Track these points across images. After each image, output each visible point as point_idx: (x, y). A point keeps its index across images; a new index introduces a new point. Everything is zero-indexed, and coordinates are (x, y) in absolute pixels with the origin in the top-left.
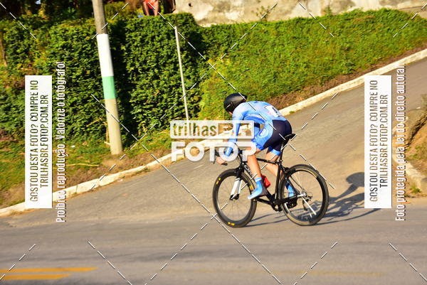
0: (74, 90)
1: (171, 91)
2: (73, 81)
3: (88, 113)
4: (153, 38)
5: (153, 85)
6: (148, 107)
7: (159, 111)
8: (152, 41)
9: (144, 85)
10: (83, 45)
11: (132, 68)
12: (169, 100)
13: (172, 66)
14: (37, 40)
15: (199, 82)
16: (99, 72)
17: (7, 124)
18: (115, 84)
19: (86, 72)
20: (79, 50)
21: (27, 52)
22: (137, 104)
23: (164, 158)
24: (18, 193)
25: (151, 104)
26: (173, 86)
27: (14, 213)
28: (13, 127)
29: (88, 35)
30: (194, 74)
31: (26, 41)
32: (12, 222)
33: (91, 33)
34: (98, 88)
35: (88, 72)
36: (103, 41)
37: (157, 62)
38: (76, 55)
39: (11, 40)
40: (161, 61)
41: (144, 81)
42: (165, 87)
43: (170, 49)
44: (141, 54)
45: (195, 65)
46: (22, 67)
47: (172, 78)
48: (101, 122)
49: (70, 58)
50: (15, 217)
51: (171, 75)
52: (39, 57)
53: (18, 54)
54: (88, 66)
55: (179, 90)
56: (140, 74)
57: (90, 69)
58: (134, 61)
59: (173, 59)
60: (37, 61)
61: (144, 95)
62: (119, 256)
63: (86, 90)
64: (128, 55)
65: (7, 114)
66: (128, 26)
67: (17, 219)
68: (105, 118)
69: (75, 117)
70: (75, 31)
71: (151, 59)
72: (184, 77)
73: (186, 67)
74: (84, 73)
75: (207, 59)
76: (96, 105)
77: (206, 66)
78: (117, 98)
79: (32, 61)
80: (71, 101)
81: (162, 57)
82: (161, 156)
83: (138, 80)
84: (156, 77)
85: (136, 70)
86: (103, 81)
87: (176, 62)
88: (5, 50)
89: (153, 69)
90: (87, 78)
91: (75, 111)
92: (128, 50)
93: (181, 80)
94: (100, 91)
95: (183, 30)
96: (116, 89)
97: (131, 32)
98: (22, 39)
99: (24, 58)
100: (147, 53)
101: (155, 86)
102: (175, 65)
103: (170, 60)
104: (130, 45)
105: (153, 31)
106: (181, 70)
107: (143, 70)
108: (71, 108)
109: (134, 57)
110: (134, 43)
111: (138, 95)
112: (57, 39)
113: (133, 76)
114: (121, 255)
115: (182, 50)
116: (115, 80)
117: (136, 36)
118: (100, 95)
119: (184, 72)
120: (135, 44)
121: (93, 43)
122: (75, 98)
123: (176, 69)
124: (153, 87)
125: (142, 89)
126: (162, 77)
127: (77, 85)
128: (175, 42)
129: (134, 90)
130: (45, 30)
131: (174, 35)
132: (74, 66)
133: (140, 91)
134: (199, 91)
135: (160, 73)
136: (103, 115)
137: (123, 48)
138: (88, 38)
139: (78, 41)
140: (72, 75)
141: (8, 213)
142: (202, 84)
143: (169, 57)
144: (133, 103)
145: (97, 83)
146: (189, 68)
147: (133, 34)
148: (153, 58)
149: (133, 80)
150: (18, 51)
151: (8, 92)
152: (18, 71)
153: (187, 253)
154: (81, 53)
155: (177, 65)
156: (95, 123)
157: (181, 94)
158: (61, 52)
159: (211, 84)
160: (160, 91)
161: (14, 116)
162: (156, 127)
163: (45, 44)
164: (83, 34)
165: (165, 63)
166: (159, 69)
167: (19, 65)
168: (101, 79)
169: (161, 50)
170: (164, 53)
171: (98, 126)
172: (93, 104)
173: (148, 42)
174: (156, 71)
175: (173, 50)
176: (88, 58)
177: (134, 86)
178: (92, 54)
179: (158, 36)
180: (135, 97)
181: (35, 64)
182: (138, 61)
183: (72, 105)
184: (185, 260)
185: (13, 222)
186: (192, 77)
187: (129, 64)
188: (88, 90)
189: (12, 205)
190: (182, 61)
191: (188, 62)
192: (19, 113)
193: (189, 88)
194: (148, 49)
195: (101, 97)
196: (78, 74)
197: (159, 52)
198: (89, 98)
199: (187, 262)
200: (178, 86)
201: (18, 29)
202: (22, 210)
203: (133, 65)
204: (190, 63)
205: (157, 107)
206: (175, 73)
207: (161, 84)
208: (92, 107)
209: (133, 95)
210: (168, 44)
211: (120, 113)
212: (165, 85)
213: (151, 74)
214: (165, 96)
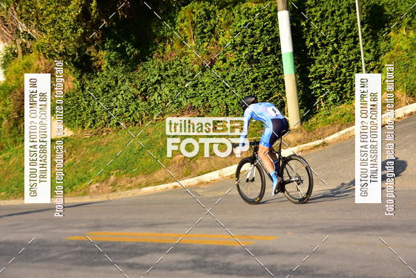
0: (255, 66)
1: (350, 65)
2: (255, 57)
3: (268, 88)
4: (333, 12)
5: (332, 60)
6: (326, 81)
7: (337, 86)
8: (332, 15)
9: (323, 59)
10: (264, 22)
11: (312, 44)
12: (347, 74)
13: (352, 40)
14: (222, 19)
15: (380, 56)
16: (279, 48)
17: (195, 99)
18: (294, 60)
19: (267, 48)
20: (261, 28)
21: (212, 31)
22: (315, 79)
23: (342, 132)
24: (204, 164)
25: (329, 78)
26: (352, 60)
27: (201, 183)
28: (200, 102)
29: (269, 12)
30: (375, 48)
31: (212, 21)
32: (199, 191)
33: (272, 10)
34: (278, 63)
35: (269, 49)
36: (283, 18)
37: (337, 36)
38: (258, 32)
39: (199, 20)
40: (341, 36)
41: (323, 56)
42: (344, 62)
43: (349, 23)
44: (321, 29)
45: (375, 38)
46: (208, 45)
47: (351, 52)
48: (281, 97)
49: (252, 36)
50: (202, 186)
51: (350, 49)
52: (223, 36)
53: (205, 33)
54: (269, 43)
55: (359, 64)
56: (319, 49)
57: (271, 46)
58: (313, 36)
59: (353, 33)
60: (221, 39)
61: (322, 70)
62: (300, 227)
63: (266, 66)
64: (308, 31)
65: (194, 90)
66: (308, 2)
67: (203, 189)
68: (285, 93)
69: (256, 92)
70: (257, 10)
71: (330, 34)
72: (364, 50)
73: (366, 41)
74: (265, 49)
75: (389, 31)
76: (275, 80)
77: (387, 39)
78: (296, 74)
79: (217, 39)
80: (252, 78)
81: (342, 31)
82: (340, 130)
83: (317, 55)
84: (335, 52)
85: (315, 46)
86: (283, 57)
87: (356, 36)
88: (193, 31)
89: (332, 44)
90: (268, 54)
91: (256, 87)
92: (308, 26)
93: (360, 54)
94: (280, 67)
95: (364, 3)
96: (295, 64)
97: (312, 7)
98: (209, 19)
99: (210, 37)
100: (327, 28)
101: (334, 60)
102: (355, 39)
103: (349, 34)
104: (310, 21)
105: (333, 6)
106: (361, 44)
107: (323, 45)
108: (252, 84)
109: (313, 33)
110: (313, 18)
111: (317, 69)
112: (241, 18)
113: (312, 51)
114: (302, 226)
115: (362, 24)
116: (294, 56)
117: (316, 11)
118: (279, 71)
119: (363, 46)
120: (315, 19)
121: (274, 21)
122: (256, 74)
123: (356, 42)
124: (332, 62)
125: (321, 64)
126: (341, 51)
127: (258, 61)
128: (356, 15)
129: (312, 65)
130: (230, 9)
131: (355, 9)
132: (255, 43)
133: (319, 66)
134: (379, 65)
135: (339, 47)
136: (283, 90)
137: (303, 24)
138: (269, 15)
139: (260, 19)
140: (253, 52)
141: (196, 182)
142: (382, 57)
143: (349, 31)
144: (312, 77)
145: (277, 59)
146: (369, 42)
147: (313, 10)
148: (332, 33)
149: (312, 55)
150: (205, 30)
151: (196, 70)
152: (205, 50)
153: (368, 227)
154: (262, 31)
155: (357, 39)
156: (274, 98)
157: (361, 68)
158: (243, 30)
159: (392, 57)
160: (339, 66)
161: (200, 92)
162: (334, 101)
163: (229, 23)
164: (264, 11)
165: (345, 37)
166: (338, 43)
167: (206, 44)
168: (281, 55)
169: (341, 24)
170: (344, 27)
171: (278, 101)
172: (273, 80)
173: (327, 17)
174: (335, 45)
175: (354, 24)
176: (269, 34)
177: (313, 61)
178: (273, 31)
179: (339, 10)
180: (314, 72)
181: (220, 43)
182: (318, 36)
183: (253, 81)
184: (366, 233)
185: (201, 191)
186: (372, 51)
187: (308, 40)
188: (268, 66)
189: (199, 175)
190: (362, 35)
191: (368, 35)
192: (205, 89)
193: (369, 62)
194: (328, 23)
195: (280, 73)
196: (259, 51)
197: (339, 27)
198: (269, 74)
199: (368, 235)
200: (358, 60)
201: (205, 10)
202: (209, 180)
203: (312, 40)
204: (371, 36)
205: (336, 82)
206: (355, 47)
207: (340, 59)
208: (272, 83)
209: (312, 70)
210: (348, 18)
211: (298, 88)
212: (344, 60)
213: (330, 49)
214: (344, 70)
